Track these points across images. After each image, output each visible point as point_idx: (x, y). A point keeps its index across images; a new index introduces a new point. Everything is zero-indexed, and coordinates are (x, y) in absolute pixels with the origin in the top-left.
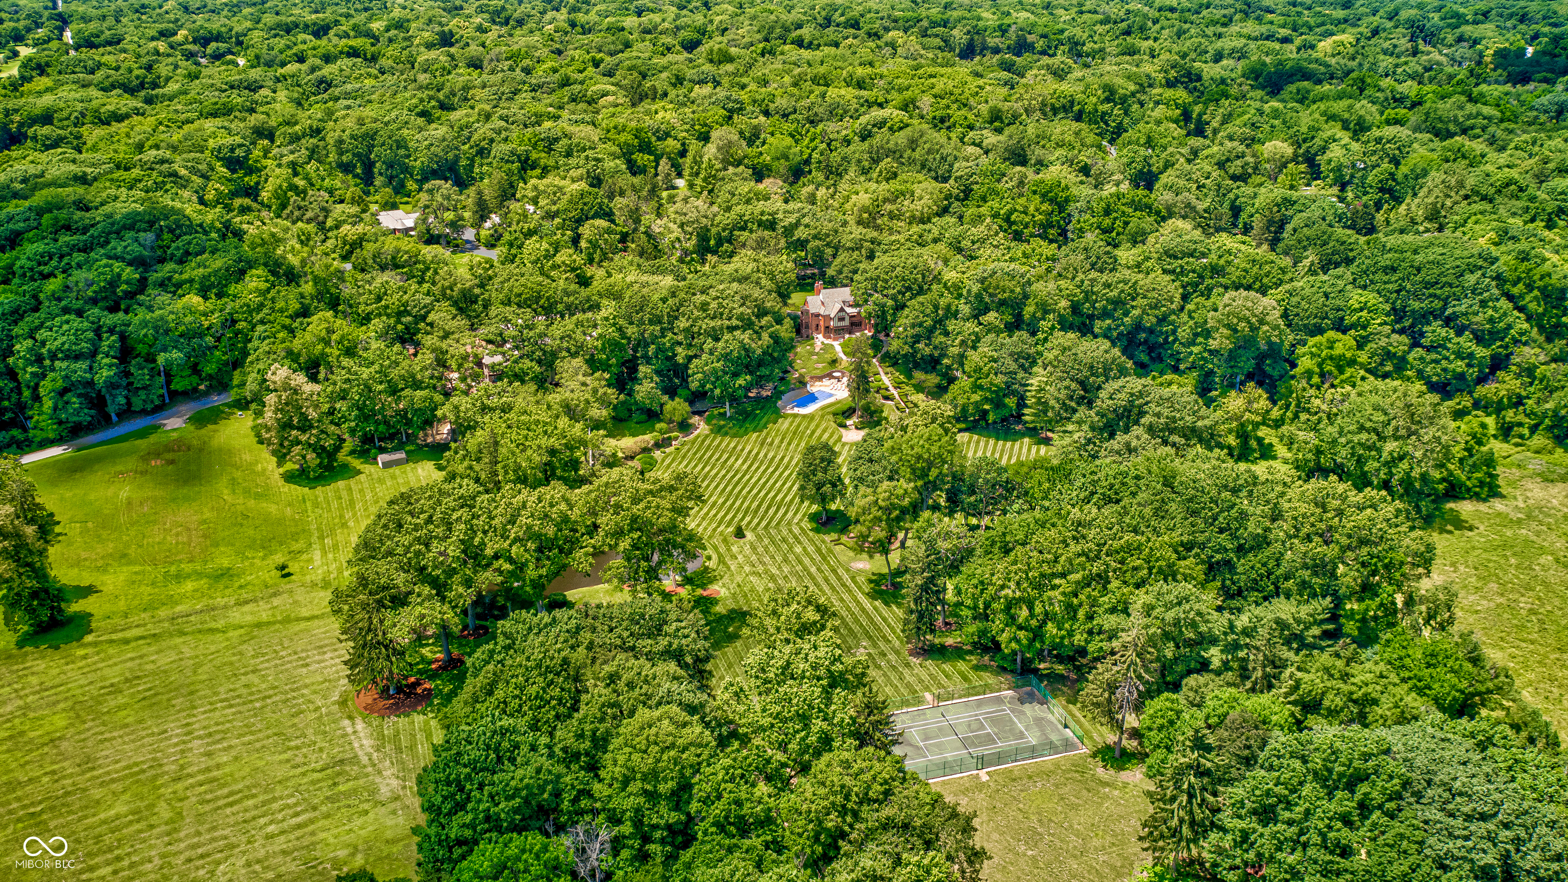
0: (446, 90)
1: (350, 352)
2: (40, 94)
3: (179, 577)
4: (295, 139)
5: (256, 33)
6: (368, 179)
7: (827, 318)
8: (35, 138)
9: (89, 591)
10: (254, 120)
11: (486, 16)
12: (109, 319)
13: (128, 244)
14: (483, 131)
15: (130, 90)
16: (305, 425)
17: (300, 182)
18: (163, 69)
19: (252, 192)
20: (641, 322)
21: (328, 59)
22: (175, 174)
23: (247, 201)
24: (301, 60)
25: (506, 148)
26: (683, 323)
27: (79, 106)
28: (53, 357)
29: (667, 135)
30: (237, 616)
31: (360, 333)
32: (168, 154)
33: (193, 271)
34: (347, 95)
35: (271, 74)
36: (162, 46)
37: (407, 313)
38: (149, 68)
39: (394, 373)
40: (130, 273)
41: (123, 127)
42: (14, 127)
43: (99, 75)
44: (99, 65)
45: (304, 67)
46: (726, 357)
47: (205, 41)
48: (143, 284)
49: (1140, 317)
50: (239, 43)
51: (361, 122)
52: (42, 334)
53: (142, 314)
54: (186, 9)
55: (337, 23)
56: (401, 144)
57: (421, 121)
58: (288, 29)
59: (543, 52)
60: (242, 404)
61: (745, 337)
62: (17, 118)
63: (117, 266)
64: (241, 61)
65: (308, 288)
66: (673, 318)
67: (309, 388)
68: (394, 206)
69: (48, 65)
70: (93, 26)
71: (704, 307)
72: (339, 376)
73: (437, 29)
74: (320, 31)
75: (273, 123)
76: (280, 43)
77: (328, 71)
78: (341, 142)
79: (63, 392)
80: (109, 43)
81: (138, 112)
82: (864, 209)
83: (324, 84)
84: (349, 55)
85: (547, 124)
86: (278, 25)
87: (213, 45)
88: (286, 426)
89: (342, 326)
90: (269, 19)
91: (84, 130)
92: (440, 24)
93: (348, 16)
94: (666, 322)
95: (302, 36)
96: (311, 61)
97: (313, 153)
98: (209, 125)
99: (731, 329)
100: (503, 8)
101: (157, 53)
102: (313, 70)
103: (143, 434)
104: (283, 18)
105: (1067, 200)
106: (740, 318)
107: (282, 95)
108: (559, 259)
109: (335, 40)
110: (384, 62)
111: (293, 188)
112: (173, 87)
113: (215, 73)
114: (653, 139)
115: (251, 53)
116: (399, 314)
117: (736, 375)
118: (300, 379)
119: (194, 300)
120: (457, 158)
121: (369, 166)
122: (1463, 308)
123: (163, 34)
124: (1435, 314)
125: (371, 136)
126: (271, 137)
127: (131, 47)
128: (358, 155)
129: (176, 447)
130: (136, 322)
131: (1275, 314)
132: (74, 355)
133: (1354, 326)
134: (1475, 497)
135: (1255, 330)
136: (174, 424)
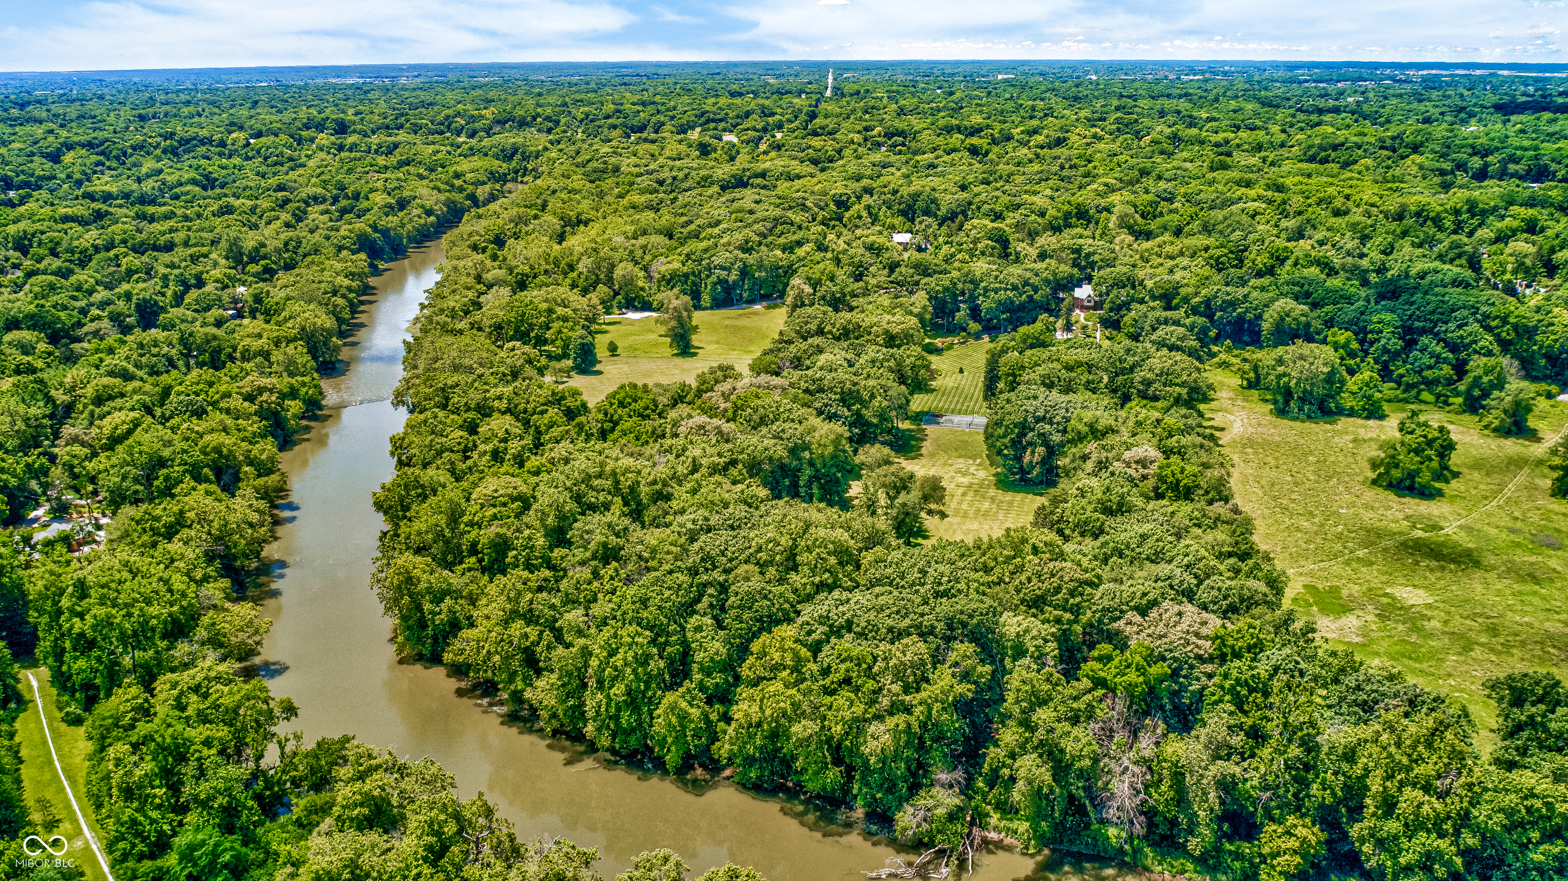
1: (831, 279)
6: (912, 221)
8: (746, 185)
9: (699, 348)
11: (1116, 127)
12: (742, 256)
13: (759, 226)
14: (984, 196)
15: (817, 164)
16: (803, 306)
18: (847, 152)
19: (841, 219)
20: (965, 282)
21: (951, 152)
22: (803, 205)
23: (837, 223)
25: (989, 207)
26: (983, 284)
27: (781, 170)
28: (716, 268)
29: (1106, 209)
31: (838, 272)
32: (807, 195)
36: (857, 139)
38: (838, 151)
40: (757, 239)
42: (741, 178)
43: (805, 153)
44: (811, 147)
45: (931, 156)
46: (1000, 302)
47: (891, 136)
48: (759, 244)
50: (913, 139)
51: (923, 188)
52: (714, 259)
53: (755, 255)
54: (902, 110)
56: (934, 201)
57: (956, 190)
61: (1010, 294)
62: (748, 173)
63: (753, 235)
65: (829, 254)
66: (981, 281)
72: (824, 288)
77: (943, 159)
79: (716, 285)
84: (967, 150)
85: (1025, 197)
86: (946, 128)
87: (895, 139)
89: (830, 268)
91: (780, 183)
92: (1067, 132)
96: (938, 153)
100: (1136, 121)
103: (744, 309)
110: (990, 156)
112: (840, 163)
114: (1092, 211)
115: (914, 145)
116: (859, 267)
117: (1002, 313)
118: (805, 287)
121: (914, 213)
122: (1444, 329)
123: (866, 130)
124: (1430, 331)
125: (919, 195)
127: (837, 139)
128: (908, 205)
129: (756, 314)
130: (751, 259)
131: (1298, 312)
132: (723, 268)
133: (1371, 332)
134: (1360, 416)
135: (1282, 319)
136: (758, 307)
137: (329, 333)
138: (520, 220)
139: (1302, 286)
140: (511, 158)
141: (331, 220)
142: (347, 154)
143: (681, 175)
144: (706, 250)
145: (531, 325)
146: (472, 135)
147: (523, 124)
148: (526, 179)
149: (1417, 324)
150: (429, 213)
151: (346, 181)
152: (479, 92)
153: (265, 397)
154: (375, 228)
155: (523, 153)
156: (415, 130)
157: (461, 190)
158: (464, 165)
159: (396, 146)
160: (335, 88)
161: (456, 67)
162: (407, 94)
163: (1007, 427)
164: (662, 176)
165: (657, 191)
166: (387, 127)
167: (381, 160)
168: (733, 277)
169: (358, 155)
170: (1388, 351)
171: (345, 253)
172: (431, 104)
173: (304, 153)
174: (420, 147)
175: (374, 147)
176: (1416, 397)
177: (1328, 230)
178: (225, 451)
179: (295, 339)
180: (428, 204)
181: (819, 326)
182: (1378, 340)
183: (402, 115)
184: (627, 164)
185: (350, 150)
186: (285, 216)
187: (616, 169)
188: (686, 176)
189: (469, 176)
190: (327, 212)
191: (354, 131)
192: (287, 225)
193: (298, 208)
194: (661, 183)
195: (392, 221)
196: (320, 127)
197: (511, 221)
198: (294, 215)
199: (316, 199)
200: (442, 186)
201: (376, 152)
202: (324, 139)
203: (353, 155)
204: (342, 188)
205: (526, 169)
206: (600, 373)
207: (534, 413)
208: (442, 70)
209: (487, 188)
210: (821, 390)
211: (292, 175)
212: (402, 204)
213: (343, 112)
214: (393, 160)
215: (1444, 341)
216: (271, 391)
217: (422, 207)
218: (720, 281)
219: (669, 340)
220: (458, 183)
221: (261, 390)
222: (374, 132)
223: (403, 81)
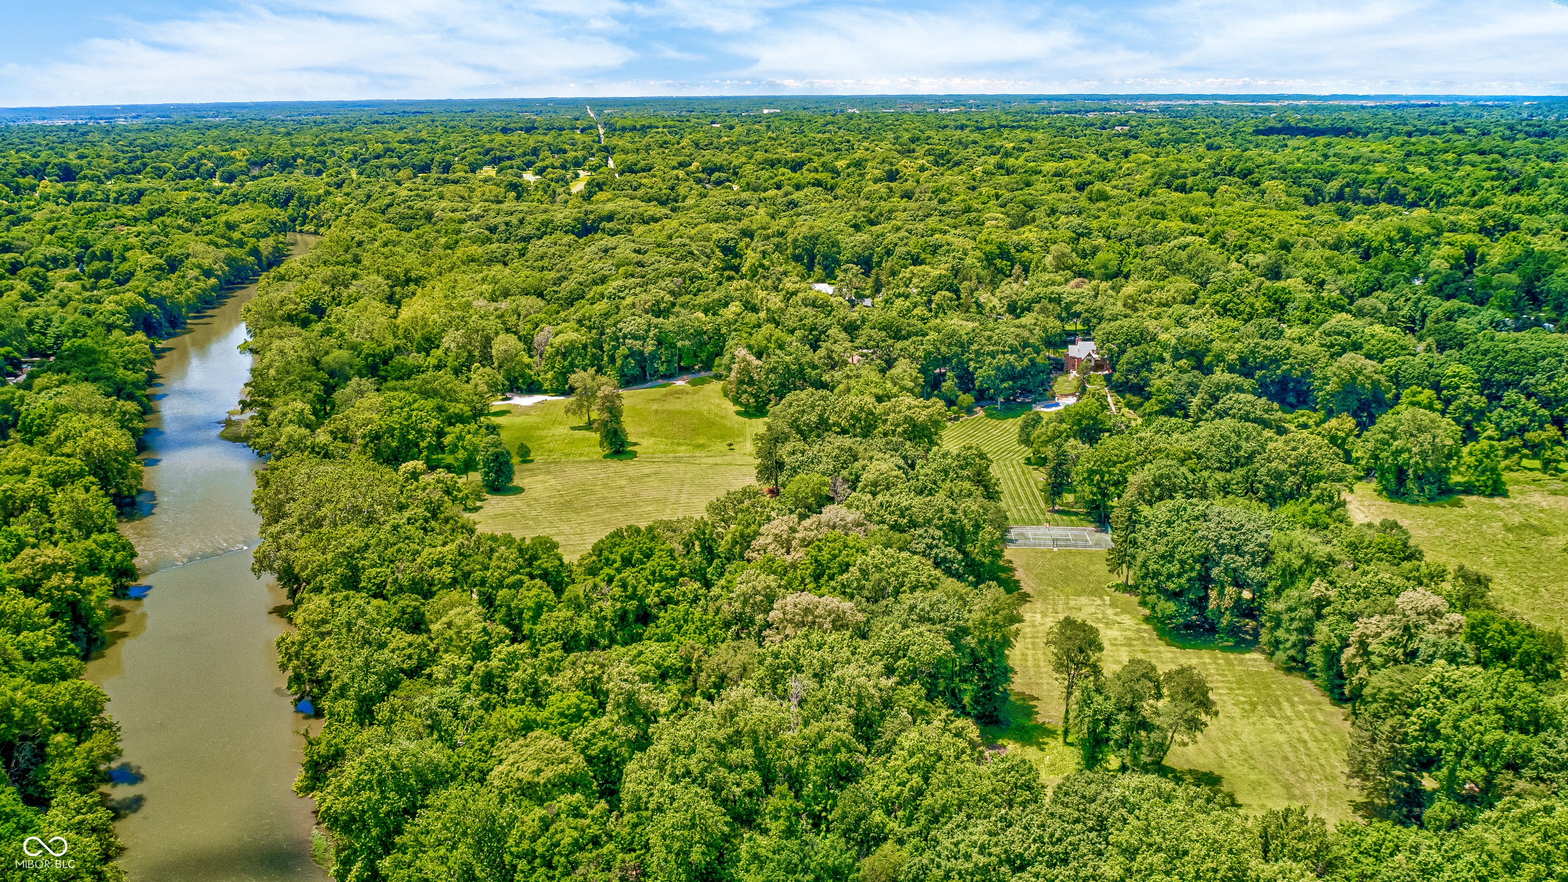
0: (876, 212)
1: (781, 347)
2: (605, 202)
3: (679, 444)
4: (767, 238)
5: (749, 166)
6: (810, 267)
7: (1080, 360)
8: (603, 230)
9: (635, 444)
10: (743, 225)
11: (931, 158)
12: (655, 321)
13: (667, 283)
14: (891, 237)
15: (663, 203)
16: (751, 382)
17: (766, 263)
18: (682, 190)
19: (737, 269)
20: (950, 344)
21: (798, 187)
22: (691, 253)
23: (732, 273)
24: (779, 187)
25: (904, 249)
26: (975, 347)
27: (631, 211)
28: (625, 337)
29: (1025, 248)
30: (705, 460)
31: (788, 338)
32: (688, 241)
33: (701, 299)
34: (807, 213)
35: (756, 196)
36: (681, 174)
37: (816, 329)
38: (672, 189)
39: (803, 360)
40: (668, 298)
41: (657, 226)
42: (589, 223)
43: (641, 192)
44: (640, 185)
45: (780, 192)
46: (998, 368)
47: (711, 171)
48: (674, 305)
49: (1290, 370)
50: (736, 174)
51: (811, 228)
52: (620, 325)
53: (672, 319)
54: (697, 145)
55: (810, 160)
56: (835, 244)
57: (851, 230)
58: (772, 164)
59: (961, 189)
60: (718, 377)
61: (1012, 358)
62: (592, 217)
63: (662, 293)
64: (736, 187)
65: (763, 315)
66: (970, 343)
67: (756, 362)
68: (823, 281)
69: (604, 184)
70: (631, 158)
71: (989, 338)
72: (773, 359)
73: (887, 167)
74: (796, 166)
75: (754, 227)
76: (766, 174)
77: (797, 196)
78: (796, 240)
79: (626, 357)
80: (643, 170)
81: (667, 217)
82: (1130, 297)
83: (793, 204)
84: (814, 185)
85: (937, 236)
86: (766, 161)
87: (717, 174)
88: (742, 382)
89: (778, 333)
90: (760, 156)
91: (634, 227)
92: (891, 164)
93: (820, 155)
94: (964, 346)
95: (782, 170)
96: (787, 188)
97: (778, 247)
98: (714, 226)
99: (1004, 353)
100: (948, 152)
101: (677, 178)
102: (786, 195)
103: (664, 386)
104: (770, 156)
105: (1287, 301)
106: (1011, 346)
107: (762, 211)
108: (915, 312)
109: (806, 173)
110: (839, 192)
111: (762, 266)
112: (690, 202)
113: (717, 195)
114: (1013, 250)
115: (743, 181)
116: (811, 330)
117: (1002, 381)
118: (752, 358)
119: (700, 315)
120: (871, 255)
121: (812, 258)
122: (1532, 381)
123: (681, 165)
124: (1516, 384)
125: (817, 237)
126: (752, 237)
127: (658, 173)
128: (806, 250)
129: (681, 392)
130: (669, 323)
131: (1370, 369)
132: (635, 337)
133: (1447, 387)
134: (1482, 494)
135: (1354, 378)
136: (680, 383)
137: (125, 455)
138: (334, 282)
139: (1348, 335)
140: (285, 204)
141: (84, 288)
142: (81, 204)
143: (514, 220)
144: (606, 315)
145: (419, 431)
146: (230, 178)
147: (287, 165)
148: (306, 228)
149: (1497, 376)
150: (208, 273)
151: (90, 237)
152: (215, 133)
153: (55, 580)
154: (146, 295)
155: (300, 198)
156: (160, 173)
157: (241, 244)
158: (235, 214)
159: (141, 193)
160: (45, 131)
161: (178, 108)
162: (132, 136)
163: (1182, 562)
164: (493, 222)
165: (489, 240)
166: (123, 172)
167: (128, 211)
168: (649, 347)
169: (96, 204)
170: (1470, 410)
171: (116, 333)
172: (166, 146)
173: (24, 204)
174: (171, 194)
175: (113, 195)
176: (1518, 464)
177: (1306, 265)
178: (17, 713)
179: (81, 475)
180: (207, 263)
181: (821, 416)
182: (1456, 397)
183: (137, 158)
184: (440, 208)
185: (84, 198)
186: (22, 286)
187: (429, 217)
188: (521, 222)
189: (246, 227)
190: (75, 278)
191: (85, 177)
192: (26, 297)
193: (36, 274)
194: (493, 230)
195: (166, 287)
196: (39, 173)
197: (325, 282)
198: (31, 282)
199: (57, 262)
200: (221, 241)
201: (116, 201)
202: (47, 186)
203: (88, 205)
204: (86, 246)
205: (305, 216)
206: (519, 490)
207: (501, 586)
208: (164, 111)
209: (271, 241)
210: (913, 524)
211: (16, 231)
212: (173, 265)
213: (62, 156)
214: (141, 209)
215: (1535, 395)
216: (63, 569)
217: (199, 266)
218: (632, 354)
219: (597, 436)
220: (236, 235)
221: (48, 570)
222: (108, 178)
223: (121, 122)
